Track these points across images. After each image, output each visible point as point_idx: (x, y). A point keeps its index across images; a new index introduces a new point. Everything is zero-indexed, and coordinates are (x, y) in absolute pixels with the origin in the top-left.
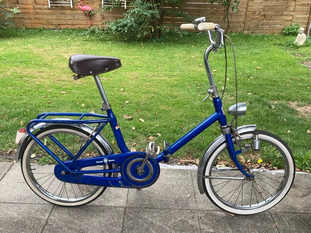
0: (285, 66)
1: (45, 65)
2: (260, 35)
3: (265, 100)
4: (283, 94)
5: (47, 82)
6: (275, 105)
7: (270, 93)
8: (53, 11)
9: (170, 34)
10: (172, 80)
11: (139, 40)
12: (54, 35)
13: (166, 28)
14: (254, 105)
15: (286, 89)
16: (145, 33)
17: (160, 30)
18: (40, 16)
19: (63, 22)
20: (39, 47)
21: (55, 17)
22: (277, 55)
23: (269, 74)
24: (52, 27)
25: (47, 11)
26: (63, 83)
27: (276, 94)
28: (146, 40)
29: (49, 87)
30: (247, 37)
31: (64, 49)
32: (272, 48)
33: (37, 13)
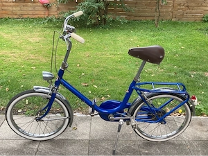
0: (203, 46)
1: (15, 47)
2: (185, 21)
3: (187, 71)
4: (201, 67)
5: (20, 60)
6: (194, 75)
7: (191, 66)
8: (17, 4)
9: (113, 21)
10: (117, 58)
11: (89, 27)
12: (18, 23)
13: (110, 17)
14: (178, 75)
15: (203, 63)
16: (93, 21)
17: (105, 19)
18: (6, 8)
19: (25, 13)
20: (7, 33)
21: (18, 8)
22: (198, 38)
23: (190, 52)
24: (16, 17)
25: (12, 4)
26: (32, 61)
27: (195, 67)
28: (94, 26)
29: (22, 64)
30: (175, 24)
31: (28, 35)
32: (194, 32)
33: (3, 6)
